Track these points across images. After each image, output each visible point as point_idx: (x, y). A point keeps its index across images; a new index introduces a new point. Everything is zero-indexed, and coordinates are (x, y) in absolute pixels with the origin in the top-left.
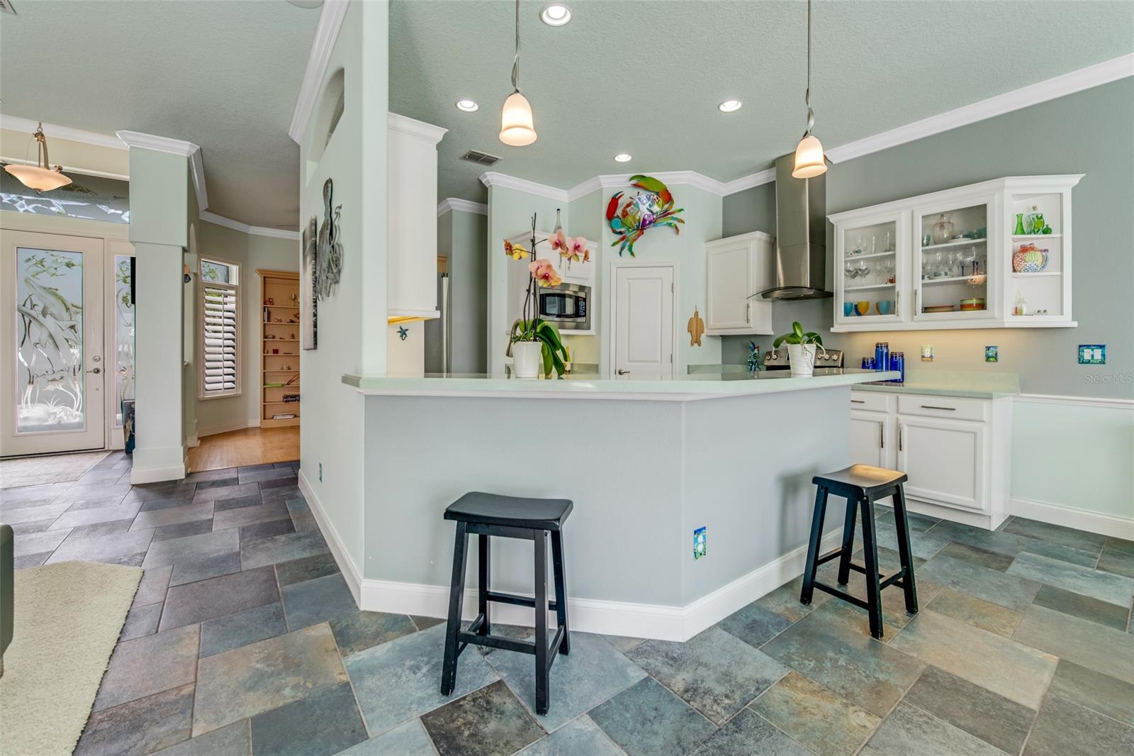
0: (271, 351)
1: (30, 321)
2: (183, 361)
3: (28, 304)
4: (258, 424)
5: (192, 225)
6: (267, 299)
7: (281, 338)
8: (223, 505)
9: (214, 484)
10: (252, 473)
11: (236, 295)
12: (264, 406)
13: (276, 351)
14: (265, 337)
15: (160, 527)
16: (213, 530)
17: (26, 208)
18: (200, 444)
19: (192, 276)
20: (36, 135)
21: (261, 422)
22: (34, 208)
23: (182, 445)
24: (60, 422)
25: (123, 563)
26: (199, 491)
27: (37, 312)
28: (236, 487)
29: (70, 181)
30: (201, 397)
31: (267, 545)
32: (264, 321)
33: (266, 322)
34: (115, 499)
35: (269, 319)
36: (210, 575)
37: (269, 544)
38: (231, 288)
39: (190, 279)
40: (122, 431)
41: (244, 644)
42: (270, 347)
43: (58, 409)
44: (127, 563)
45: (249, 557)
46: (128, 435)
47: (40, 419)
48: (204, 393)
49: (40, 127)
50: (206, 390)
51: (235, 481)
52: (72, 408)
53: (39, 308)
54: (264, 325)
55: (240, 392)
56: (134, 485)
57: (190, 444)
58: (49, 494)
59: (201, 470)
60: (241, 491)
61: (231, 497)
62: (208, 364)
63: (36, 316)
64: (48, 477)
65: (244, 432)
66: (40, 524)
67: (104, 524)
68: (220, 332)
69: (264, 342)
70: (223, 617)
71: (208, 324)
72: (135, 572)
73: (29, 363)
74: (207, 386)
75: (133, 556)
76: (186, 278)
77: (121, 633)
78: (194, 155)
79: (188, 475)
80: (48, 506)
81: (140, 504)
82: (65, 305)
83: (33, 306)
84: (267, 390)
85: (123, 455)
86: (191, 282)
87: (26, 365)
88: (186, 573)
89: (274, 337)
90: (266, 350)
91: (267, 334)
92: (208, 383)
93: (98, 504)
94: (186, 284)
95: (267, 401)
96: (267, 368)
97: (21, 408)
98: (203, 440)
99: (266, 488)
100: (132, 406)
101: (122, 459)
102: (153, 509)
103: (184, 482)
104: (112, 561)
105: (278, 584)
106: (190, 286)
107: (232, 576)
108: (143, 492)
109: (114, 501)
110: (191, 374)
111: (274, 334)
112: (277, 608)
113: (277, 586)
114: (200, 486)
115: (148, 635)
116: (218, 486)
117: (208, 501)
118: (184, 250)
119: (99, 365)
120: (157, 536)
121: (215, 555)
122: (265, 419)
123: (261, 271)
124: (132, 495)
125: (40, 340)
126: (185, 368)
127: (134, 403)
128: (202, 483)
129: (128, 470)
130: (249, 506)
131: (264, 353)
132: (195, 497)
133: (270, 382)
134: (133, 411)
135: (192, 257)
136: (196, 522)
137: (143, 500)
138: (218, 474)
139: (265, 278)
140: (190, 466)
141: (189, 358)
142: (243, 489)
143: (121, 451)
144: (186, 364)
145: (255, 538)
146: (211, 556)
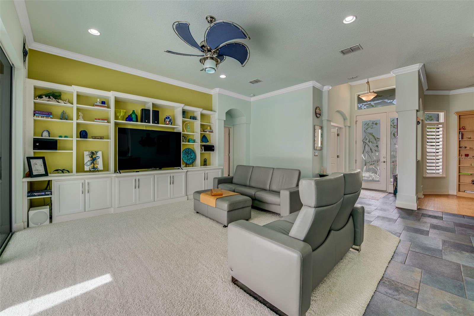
0: (464, 155)
1: (365, 145)
2: (417, 159)
3: (365, 139)
4: (455, 194)
5: (421, 99)
6: (461, 127)
7: (470, 148)
8: (434, 227)
9: (430, 216)
10: (451, 217)
11: (443, 127)
12: (459, 184)
13: (467, 155)
14: (460, 147)
15: (406, 226)
16: (429, 236)
17: (364, 107)
18: (424, 197)
19: (420, 122)
20: (367, 83)
21: (457, 193)
22: (366, 107)
23: (416, 195)
24: (373, 179)
25: (393, 234)
26: (423, 217)
27: (367, 141)
28: (441, 221)
29: (376, 94)
30: (424, 176)
31: (457, 253)
32: (459, 139)
33: (461, 140)
34: (390, 210)
35: (462, 138)
36: (427, 253)
37: (459, 254)
38: (440, 124)
39: (420, 123)
40: (393, 185)
41: (442, 289)
42: (463, 153)
43: (373, 175)
44: (395, 234)
45: (447, 255)
46: (395, 187)
47: (367, 177)
48: (426, 174)
49: (368, 80)
50: (427, 173)
51: (441, 218)
52: (377, 174)
53: (368, 140)
54: (459, 141)
55: (445, 176)
56: (397, 207)
57: (419, 197)
58: (371, 203)
59: (424, 208)
60: (444, 223)
61: (438, 225)
62: (428, 161)
63: (367, 142)
64: (370, 197)
65: (447, 196)
66: (369, 211)
67: (387, 218)
68: (434, 146)
69: (459, 150)
70: (433, 273)
71: (428, 142)
72: (398, 239)
73: (365, 159)
74: (428, 171)
75: (396, 233)
76: (418, 123)
77: (392, 257)
78: (421, 68)
79: (418, 209)
80: (370, 206)
81: (399, 215)
82: (375, 138)
83: (366, 139)
84: (461, 176)
85: (392, 195)
86: (420, 124)
87: (364, 159)
88: (417, 248)
89: (466, 148)
90: (460, 155)
91: (461, 145)
92: (428, 170)
93: (385, 210)
94: (418, 125)
95: (461, 182)
96: (461, 164)
97: (363, 173)
98: (426, 195)
99: (458, 226)
100: (396, 176)
101: (392, 196)
102: (404, 218)
103: (416, 212)
104: (390, 231)
105: (463, 274)
106: (420, 126)
107: (438, 259)
108: (400, 210)
109: (390, 211)
110: (420, 165)
111: (466, 146)
112: (461, 284)
113: (462, 275)
114: (424, 215)
115: (401, 263)
116: (432, 218)
117: (427, 223)
118: (417, 111)
119: (385, 160)
120: (405, 229)
121: (429, 246)
122: (459, 191)
123: (457, 113)
124: (396, 211)
125: (368, 151)
126: (418, 162)
127: (397, 175)
128: (424, 214)
129: (395, 201)
130: (448, 231)
131: (459, 156)
132: (421, 219)
133: (463, 172)
134: (396, 178)
135: (421, 113)
136: (421, 229)
137: (400, 214)
138: (432, 213)
139: (460, 116)
140: (419, 206)
141: (419, 158)
142: (445, 223)
143: (392, 193)
144: (418, 160)
145: (451, 247)
146: (428, 246)
